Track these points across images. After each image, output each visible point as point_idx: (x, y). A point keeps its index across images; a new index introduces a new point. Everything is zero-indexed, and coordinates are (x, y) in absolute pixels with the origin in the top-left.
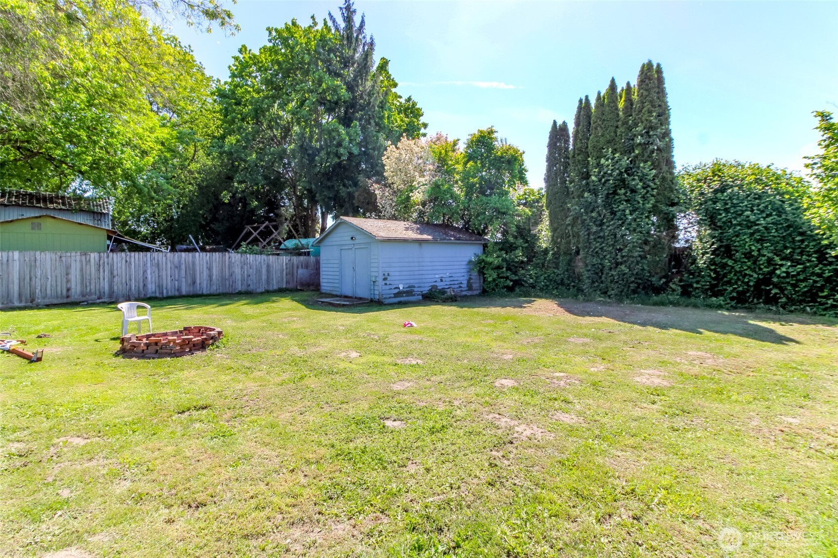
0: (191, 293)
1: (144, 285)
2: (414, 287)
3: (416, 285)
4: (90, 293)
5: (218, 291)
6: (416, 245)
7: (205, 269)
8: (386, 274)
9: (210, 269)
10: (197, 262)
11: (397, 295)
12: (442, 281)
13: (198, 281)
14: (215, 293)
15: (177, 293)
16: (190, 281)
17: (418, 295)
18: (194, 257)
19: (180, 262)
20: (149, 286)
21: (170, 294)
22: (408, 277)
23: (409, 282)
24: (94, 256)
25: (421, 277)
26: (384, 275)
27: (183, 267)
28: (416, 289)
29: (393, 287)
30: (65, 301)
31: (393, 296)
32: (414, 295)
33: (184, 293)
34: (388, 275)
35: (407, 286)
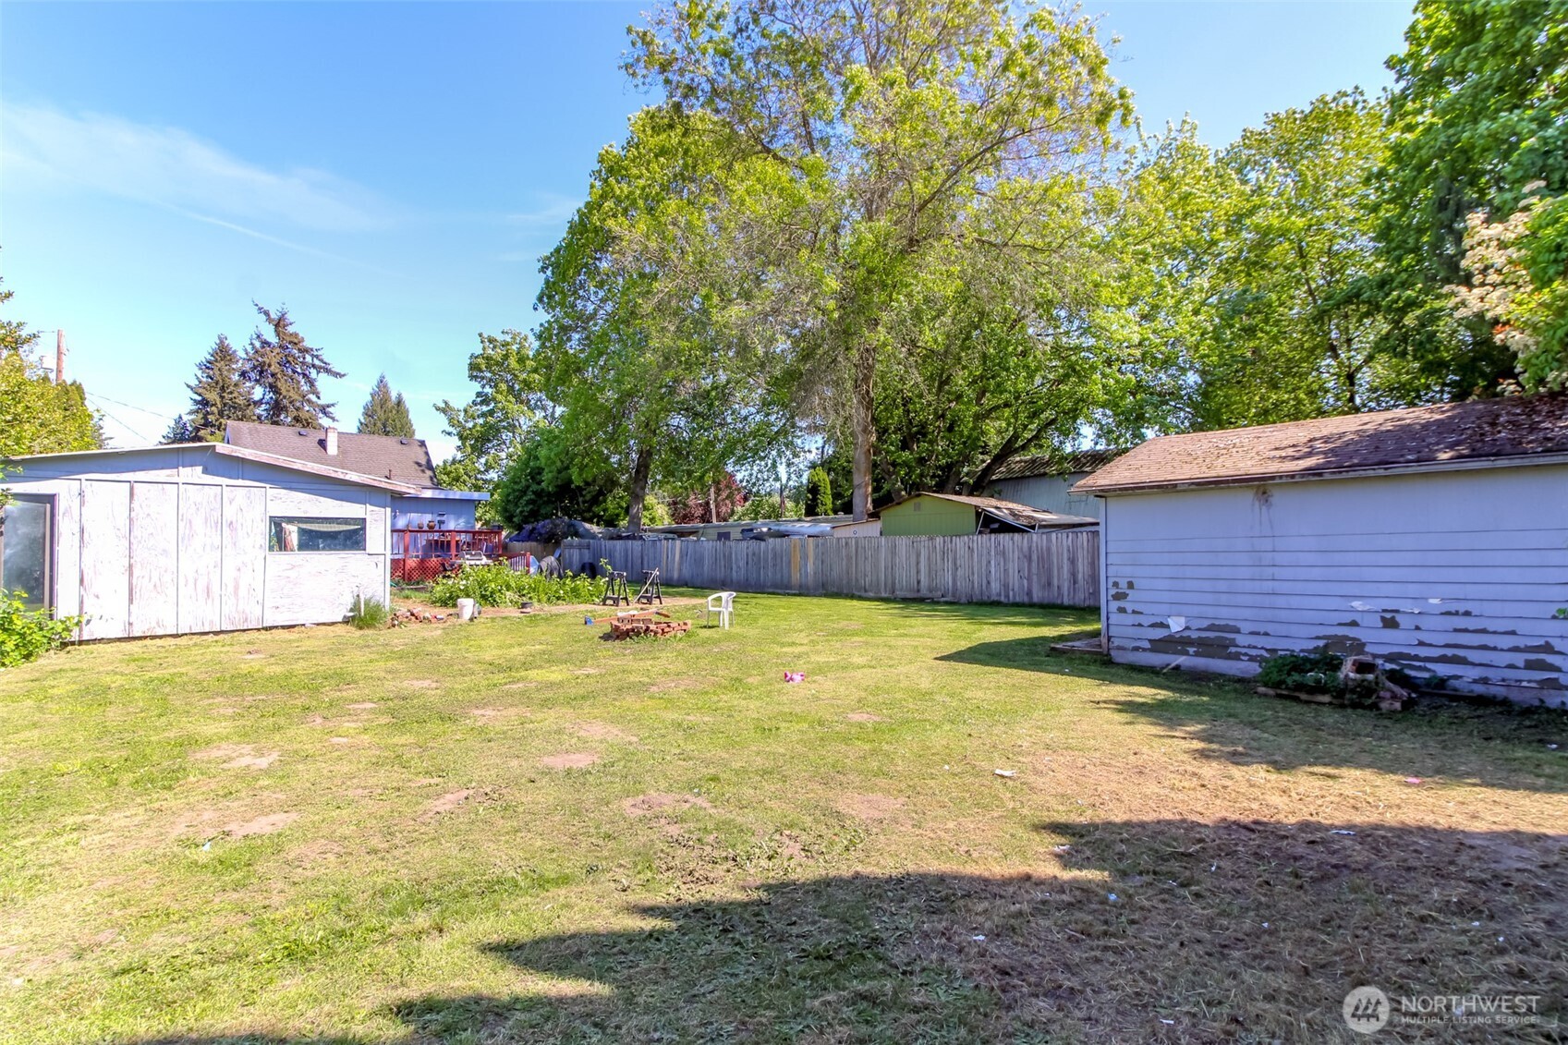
0: (1046, 601)
1: (989, 583)
2: (1238, 631)
3: (1246, 627)
4: (936, 589)
5: (1087, 603)
6: (1247, 498)
7: (1065, 561)
8: (1123, 584)
9: (1073, 561)
10: (1054, 549)
11: (1160, 645)
12: (1390, 623)
13: (1055, 582)
14: (1082, 605)
15: (1026, 599)
16: (1044, 580)
17: (1252, 659)
18: (1049, 540)
19: (1030, 548)
20: (993, 585)
21: (1018, 600)
22: (1209, 598)
23: (1210, 612)
24: (939, 540)
25: (1267, 601)
26: (1116, 584)
27: (1035, 557)
28: (1240, 639)
29: (1146, 621)
30: (915, 595)
31: (1148, 645)
32: (1236, 657)
33: (1035, 599)
34: (1131, 585)
35: (1205, 623)
